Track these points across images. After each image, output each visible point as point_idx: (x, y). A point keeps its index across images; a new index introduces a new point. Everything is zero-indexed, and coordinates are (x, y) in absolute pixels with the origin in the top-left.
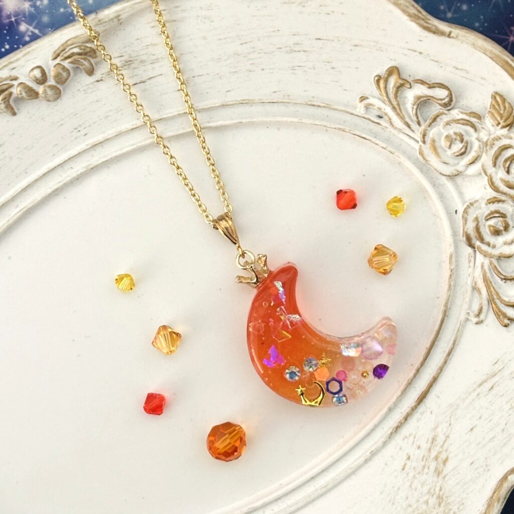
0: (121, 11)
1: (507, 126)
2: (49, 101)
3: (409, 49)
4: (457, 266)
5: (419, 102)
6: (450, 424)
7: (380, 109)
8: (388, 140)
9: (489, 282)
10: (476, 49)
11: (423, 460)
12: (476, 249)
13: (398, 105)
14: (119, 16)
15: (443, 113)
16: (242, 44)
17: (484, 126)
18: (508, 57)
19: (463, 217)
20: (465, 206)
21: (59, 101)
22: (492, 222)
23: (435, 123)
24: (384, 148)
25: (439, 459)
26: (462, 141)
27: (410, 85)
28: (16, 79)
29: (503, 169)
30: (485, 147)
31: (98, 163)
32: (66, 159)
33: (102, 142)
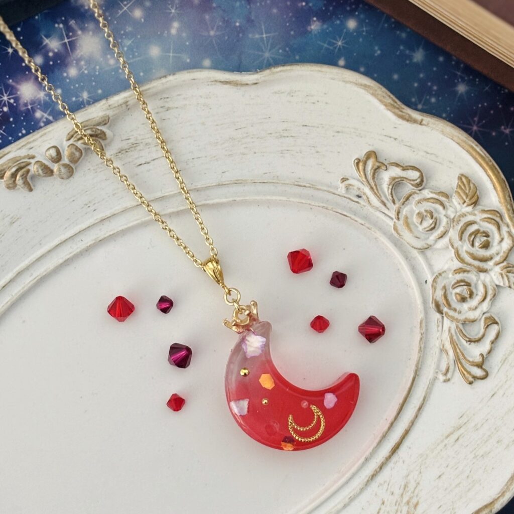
0: (130, 97)
1: (472, 204)
2: (63, 178)
3: (385, 136)
4: (427, 330)
5: (393, 182)
6: (420, 473)
7: (359, 189)
8: (366, 218)
9: (455, 344)
10: (444, 135)
11: (396, 505)
12: (444, 315)
13: (376, 185)
14: (127, 102)
15: (415, 193)
16: (236, 129)
17: (451, 204)
18: (473, 142)
19: (432, 286)
20: (434, 277)
21: (71, 178)
22: (458, 290)
23: (408, 201)
24: (363, 225)
25: (411, 504)
26: (432, 217)
27: (386, 167)
28: (33, 157)
29: (468, 242)
30: (452, 223)
31: (106, 236)
32: (77, 232)
33: (110, 217)
